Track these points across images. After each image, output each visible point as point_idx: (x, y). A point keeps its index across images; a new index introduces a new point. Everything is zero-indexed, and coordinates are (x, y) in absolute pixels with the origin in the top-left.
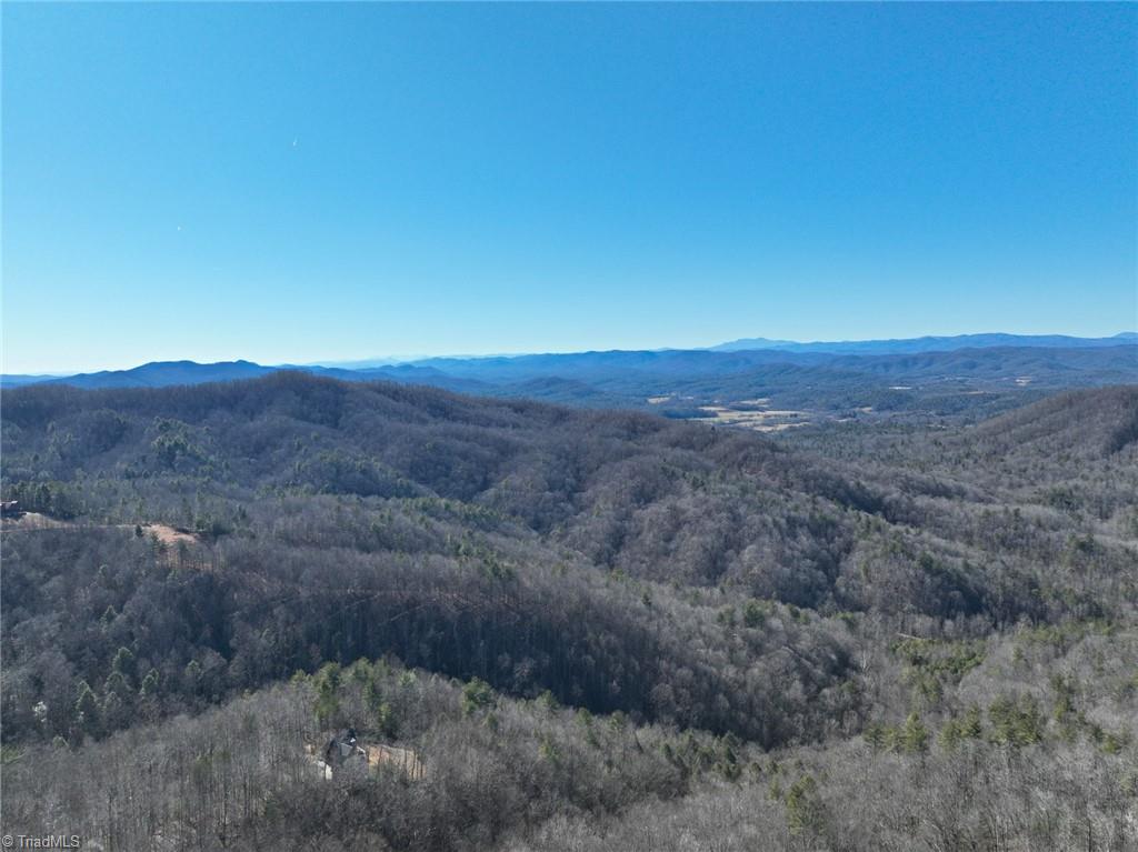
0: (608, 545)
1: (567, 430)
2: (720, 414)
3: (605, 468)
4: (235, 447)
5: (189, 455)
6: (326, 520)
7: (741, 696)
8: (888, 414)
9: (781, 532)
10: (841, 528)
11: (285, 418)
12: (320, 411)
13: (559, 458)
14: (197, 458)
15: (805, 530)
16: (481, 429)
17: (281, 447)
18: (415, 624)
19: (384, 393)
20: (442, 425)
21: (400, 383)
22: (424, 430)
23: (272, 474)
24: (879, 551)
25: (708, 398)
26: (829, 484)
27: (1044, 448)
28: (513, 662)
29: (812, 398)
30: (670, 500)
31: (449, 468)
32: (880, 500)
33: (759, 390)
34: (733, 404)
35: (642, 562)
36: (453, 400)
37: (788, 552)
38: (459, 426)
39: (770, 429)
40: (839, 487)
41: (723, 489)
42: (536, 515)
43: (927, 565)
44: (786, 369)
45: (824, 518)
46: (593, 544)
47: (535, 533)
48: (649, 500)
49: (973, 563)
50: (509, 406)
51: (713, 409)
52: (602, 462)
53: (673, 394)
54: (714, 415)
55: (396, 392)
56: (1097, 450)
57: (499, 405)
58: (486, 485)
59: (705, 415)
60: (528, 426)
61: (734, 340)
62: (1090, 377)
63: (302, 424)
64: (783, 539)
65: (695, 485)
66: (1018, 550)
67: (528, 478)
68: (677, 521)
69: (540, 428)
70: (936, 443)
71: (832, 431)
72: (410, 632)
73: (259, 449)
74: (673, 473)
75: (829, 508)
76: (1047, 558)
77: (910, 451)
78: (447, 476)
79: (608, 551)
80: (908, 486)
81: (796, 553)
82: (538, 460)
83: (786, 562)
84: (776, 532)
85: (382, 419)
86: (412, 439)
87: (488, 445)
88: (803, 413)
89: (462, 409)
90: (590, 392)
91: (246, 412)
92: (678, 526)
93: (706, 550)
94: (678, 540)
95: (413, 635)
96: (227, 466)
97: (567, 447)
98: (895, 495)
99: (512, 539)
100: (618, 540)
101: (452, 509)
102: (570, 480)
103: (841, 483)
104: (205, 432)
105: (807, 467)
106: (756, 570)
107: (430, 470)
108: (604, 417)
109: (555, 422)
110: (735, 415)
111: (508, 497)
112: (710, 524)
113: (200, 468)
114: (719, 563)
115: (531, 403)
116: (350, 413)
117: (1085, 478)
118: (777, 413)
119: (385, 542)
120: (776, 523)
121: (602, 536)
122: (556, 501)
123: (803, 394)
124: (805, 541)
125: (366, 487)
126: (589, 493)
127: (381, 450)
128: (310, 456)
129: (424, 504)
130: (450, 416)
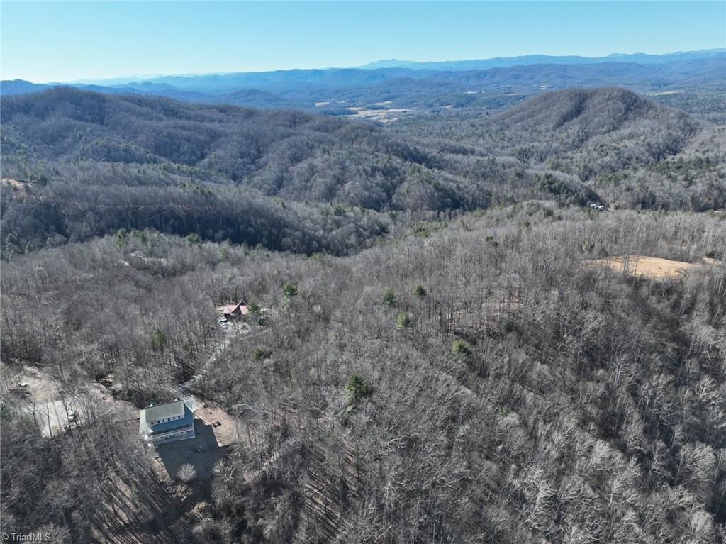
0: (275, 186)
1: (253, 123)
2: (360, 112)
3: (274, 144)
4: (37, 138)
5: (7, 143)
6: (107, 173)
7: (324, 242)
8: (459, 109)
9: (366, 174)
10: (400, 171)
11: (66, 119)
12: (89, 114)
13: (247, 139)
14: (13, 145)
15: (381, 173)
16: (198, 123)
17: (68, 137)
18: (162, 219)
19: (132, 101)
20: (172, 122)
21: (142, 95)
22: (161, 125)
23: (66, 154)
24: (415, 182)
25: (354, 102)
26: (399, 149)
27: (526, 126)
28: (214, 233)
29: (417, 100)
30: (310, 160)
31: (179, 147)
32: (426, 156)
33: (386, 95)
34: (368, 105)
35: (292, 194)
36: (179, 105)
37: (369, 184)
38: (183, 122)
39: (387, 121)
40: (404, 150)
41: (339, 153)
42: (233, 173)
43: (437, 187)
44: (404, 81)
45: (391, 166)
46: (266, 186)
47: (232, 181)
48: (299, 160)
49: (462, 186)
50: (217, 108)
51: (355, 109)
52: (273, 140)
53: (333, 99)
54: (356, 113)
55: (140, 101)
56: (551, 126)
57: (210, 108)
58: (203, 156)
59: (350, 113)
60: (229, 121)
61: (376, 60)
62: (582, 83)
63: (79, 123)
64: (367, 178)
65: (324, 151)
66: (489, 179)
67: (228, 151)
68: (312, 170)
69: (236, 122)
70: (473, 125)
71: (422, 120)
72: (161, 223)
73: (53, 140)
74: (312, 145)
75: (396, 161)
76: (502, 182)
77: (458, 131)
78: (178, 152)
79: (274, 189)
80: (444, 149)
81: (374, 185)
82: (234, 141)
83: (367, 189)
84: (364, 174)
85: (132, 118)
86: (153, 131)
87: (203, 133)
88: (409, 110)
89: (185, 111)
90: (277, 99)
91: (37, 116)
92: (313, 174)
93: (327, 185)
94: (312, 181)
95: (163, 225)
96: (35, 150)
97: (252, 133)
98: (434, 154)
99: (218, 184)
100: (280, 183)
101: (182, 169)
102: (254, 152)
103: (406, 148)
104: (12, 129)
105: (389, 139)
106: (352, 195)
107: (167, 148)
108: (276, 114)
109: (246, 118)
110: (369, 113)
111: (217, 163)
112: (329, 172)
113: (17, 151)
114: (333, 192)
115: (230, 107)
116: (110, 115)
117: (539, 141)
118: (394, 110)
119: (141, 182)
120: (364, 170)
121: (270, 182)
122: (245, 164)
123: (413, 97)
124: (379, 178)
125: (129, 158)
126: (264, 158)
127: (134, 138)
128: (89, 142)
129: (164, 166)
130: (178, 116)
